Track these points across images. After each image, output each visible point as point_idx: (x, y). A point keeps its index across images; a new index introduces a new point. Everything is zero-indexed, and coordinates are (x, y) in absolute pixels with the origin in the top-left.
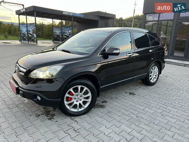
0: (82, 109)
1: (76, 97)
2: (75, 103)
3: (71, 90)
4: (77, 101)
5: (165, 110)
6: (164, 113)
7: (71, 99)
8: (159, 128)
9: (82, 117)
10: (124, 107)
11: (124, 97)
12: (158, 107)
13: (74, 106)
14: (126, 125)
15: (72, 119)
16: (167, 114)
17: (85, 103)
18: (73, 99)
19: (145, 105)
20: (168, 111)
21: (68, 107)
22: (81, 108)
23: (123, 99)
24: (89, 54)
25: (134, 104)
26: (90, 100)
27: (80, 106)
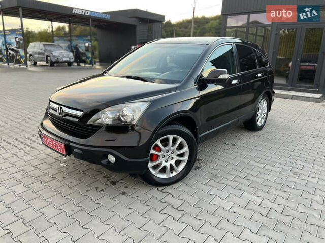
0: (174, 173)
1: (166, 154)
2: (164, 164)
3: (158, 143)
4: (167, 161)
5: (295, 165)
6: (295, 170)
7: (158, 156)
8: (299, 192)
9: (175, 186)
10: (233, 167)
11: (225, 151)
12: (283, 163)
13: (162, 168)
14: (250, 193)
15: (161, 191)
16: (301, 171)
17: (178, 163)
18: (161, 157)
19: (263, 161)
20: (300, 167)
21: (153, 172)
22: (172, 173)
23: (225, 154)
24: (180, 82)
25: (246, 161)
26: (186, 158)
27: (172, 168)
